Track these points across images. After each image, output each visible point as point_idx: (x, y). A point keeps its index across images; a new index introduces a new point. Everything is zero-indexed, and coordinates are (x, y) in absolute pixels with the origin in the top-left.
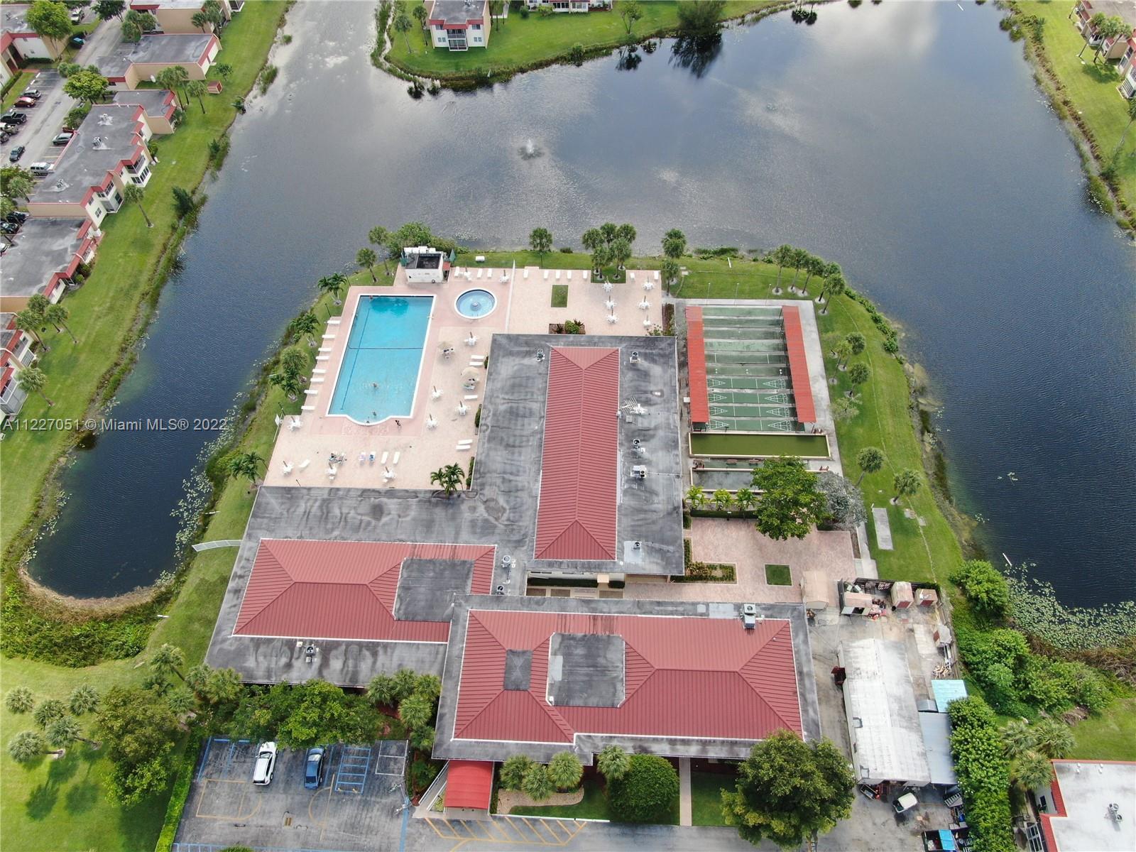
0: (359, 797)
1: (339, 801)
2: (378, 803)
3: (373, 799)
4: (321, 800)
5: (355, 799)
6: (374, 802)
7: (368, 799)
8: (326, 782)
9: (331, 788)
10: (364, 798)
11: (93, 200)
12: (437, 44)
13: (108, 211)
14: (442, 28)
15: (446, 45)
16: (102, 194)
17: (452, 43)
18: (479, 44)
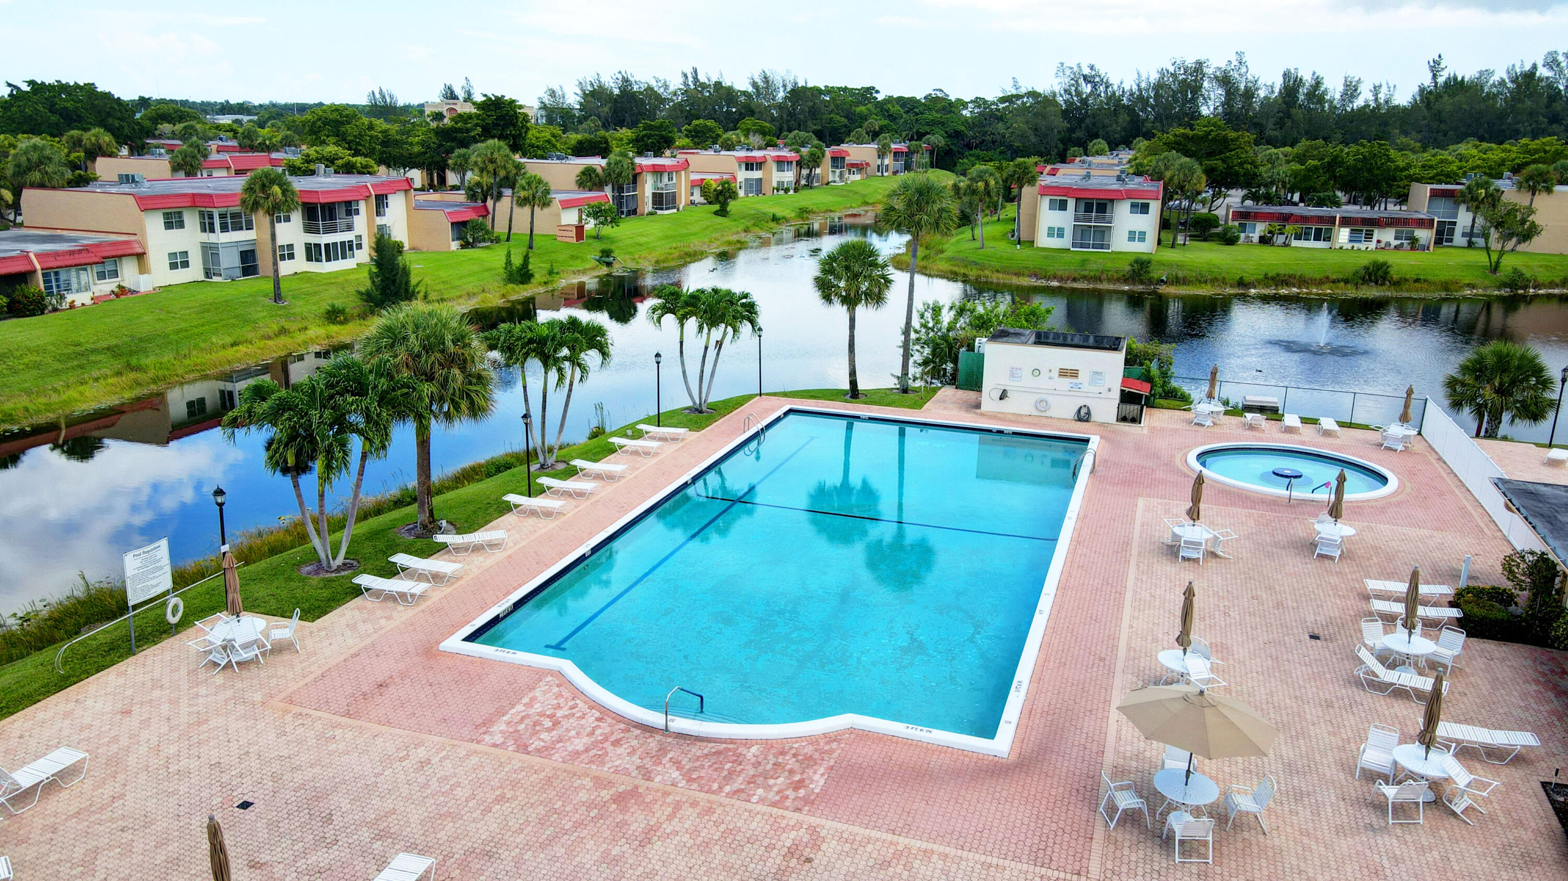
11: (181, 225)
12: (1044, 241)
13: (208, 274)
14: (1063, 206)
15: (1066, 242)
16: (211, 217)
17: (1082, 235)
18: (1138, 247)
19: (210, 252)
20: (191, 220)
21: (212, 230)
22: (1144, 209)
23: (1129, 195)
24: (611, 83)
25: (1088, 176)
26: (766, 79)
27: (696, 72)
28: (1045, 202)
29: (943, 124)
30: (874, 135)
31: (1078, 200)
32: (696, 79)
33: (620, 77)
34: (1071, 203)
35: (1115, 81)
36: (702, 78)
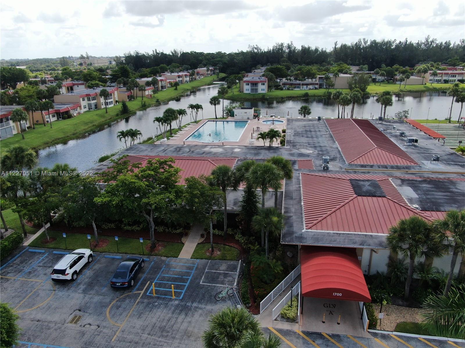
0: (177, 302)
1: (149, 303)
2: (201, 309)
3: (195, 305)
4: (127, 301)
5: (171, 303)
6: (197, 307)
7: (189, 304)
8: (137, 287)
9: (142, 292)
10: (183, 303)
11: (84, 100)
12: (245, 92)
13: (89, 109)
14: (248, 85)
15: (249, 92)
16: (90, 98)
17: (252, 90)
18: (263, 92)
19: (90, 105)
20: (86, 99)
21: (90, 101)
22: (264, 84)
23: (261, 82)
24: (133, 53)
25: (253, 78)
26: (175, 51)
27: (156, 50)
28: (245, 84)
29: (221, 61)
30: (205, 66)
31: (251, 83)
32: (156, 51)
33: (135, 52)
34: (250, 84)
35: (262, 49)
36: (158, 52)
